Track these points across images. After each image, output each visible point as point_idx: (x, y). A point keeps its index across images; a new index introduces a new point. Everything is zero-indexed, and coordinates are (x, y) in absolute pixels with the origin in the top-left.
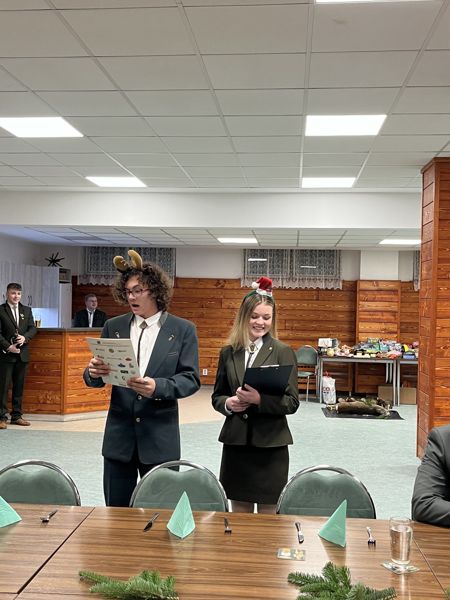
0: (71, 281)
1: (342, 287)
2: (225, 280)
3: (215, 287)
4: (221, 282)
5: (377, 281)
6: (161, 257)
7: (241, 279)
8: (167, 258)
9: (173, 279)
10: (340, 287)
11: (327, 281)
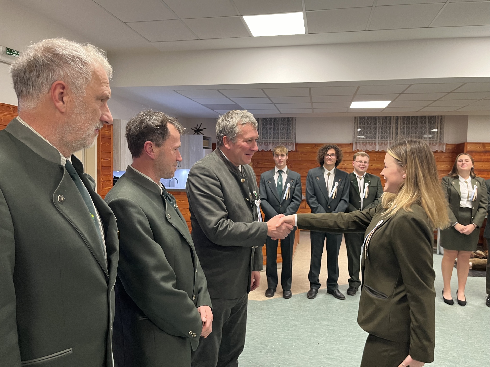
0: (211, 147)
1: (446, 150)
6: (284, 126)
7: (352, 143)
8: (289, 127)
9: (293, 144)
10: (443, 150)
11: (431, 144)
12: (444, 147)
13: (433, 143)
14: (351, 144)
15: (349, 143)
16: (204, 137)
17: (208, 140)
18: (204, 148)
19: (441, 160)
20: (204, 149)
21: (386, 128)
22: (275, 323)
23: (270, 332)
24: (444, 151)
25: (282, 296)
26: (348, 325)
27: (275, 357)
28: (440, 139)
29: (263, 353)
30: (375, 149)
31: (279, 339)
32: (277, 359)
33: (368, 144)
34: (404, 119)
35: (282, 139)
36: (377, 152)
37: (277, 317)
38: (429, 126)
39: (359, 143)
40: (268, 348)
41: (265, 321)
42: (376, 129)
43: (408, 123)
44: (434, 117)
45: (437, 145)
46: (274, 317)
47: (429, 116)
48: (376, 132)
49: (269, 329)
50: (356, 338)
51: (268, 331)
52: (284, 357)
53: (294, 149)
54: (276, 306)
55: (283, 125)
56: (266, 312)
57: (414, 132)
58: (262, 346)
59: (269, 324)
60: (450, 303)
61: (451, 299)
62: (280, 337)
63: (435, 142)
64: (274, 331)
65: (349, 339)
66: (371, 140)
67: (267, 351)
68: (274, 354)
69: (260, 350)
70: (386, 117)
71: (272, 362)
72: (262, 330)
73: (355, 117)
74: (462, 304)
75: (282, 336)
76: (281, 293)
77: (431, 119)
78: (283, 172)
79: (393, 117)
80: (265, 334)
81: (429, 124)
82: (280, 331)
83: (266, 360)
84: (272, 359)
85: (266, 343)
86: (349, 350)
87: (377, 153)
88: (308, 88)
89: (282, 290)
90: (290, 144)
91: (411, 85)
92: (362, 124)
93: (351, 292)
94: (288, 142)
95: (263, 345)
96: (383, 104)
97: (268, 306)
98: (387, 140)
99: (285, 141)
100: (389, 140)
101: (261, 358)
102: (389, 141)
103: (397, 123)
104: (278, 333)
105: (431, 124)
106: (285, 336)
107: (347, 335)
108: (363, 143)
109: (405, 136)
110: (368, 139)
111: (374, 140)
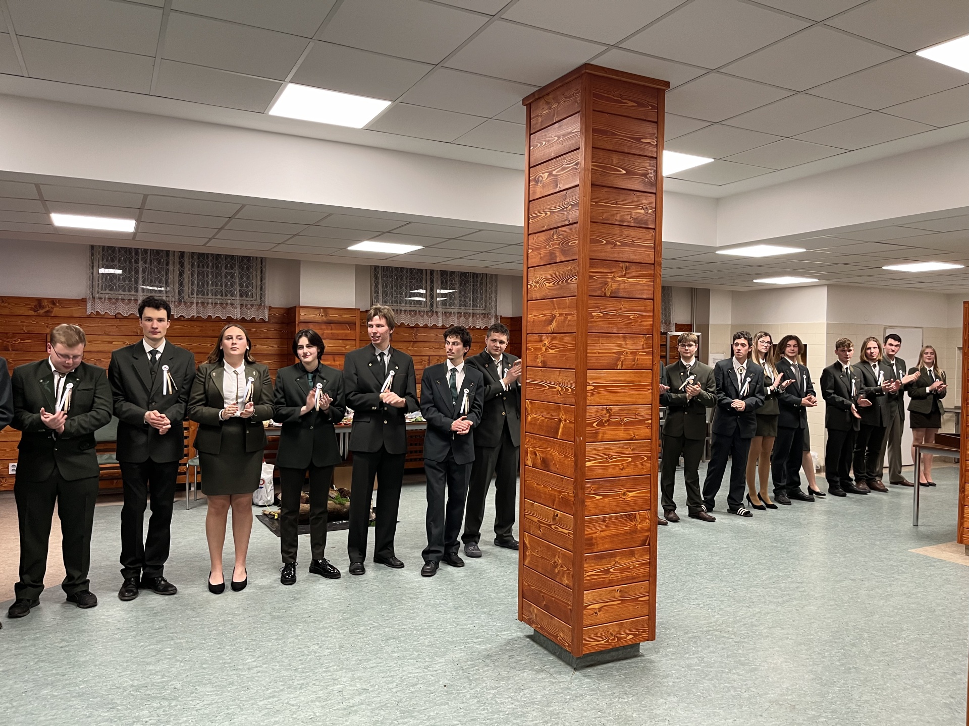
1: (269, 317)
2: (53, 302)
3: (32, 313)
4: (45, 303)
5: (325, 309)
7: (86, 299)
10: (265, 317)
12: (267, 312)
13: (246, 305)
14: (83, 301)
15: (80, 298)
19: (262, 336)
21: (159, 272)
24: (267, 320)
28: (261, 298)
33: (120, 301)
34: (192, 257)
38: (239, 273)
39: (100, 298)
42: (137, 272)
43: (200, 265)
44: (248, 258)
45: (253, 309)
48: (138, 278)
57: (212, 282)
63: (249, 303)
66: (128, 293)
73: (92, 247)
74: (238, 587)
77: (242, 260)
91: (146, 195)
92: (107, 261)
93: (17, 611)
103: (182, 265)
105: (242, 270)
108: (110, 299)
109: (196, 289)
110: (120, 292)
111: (135, 294)
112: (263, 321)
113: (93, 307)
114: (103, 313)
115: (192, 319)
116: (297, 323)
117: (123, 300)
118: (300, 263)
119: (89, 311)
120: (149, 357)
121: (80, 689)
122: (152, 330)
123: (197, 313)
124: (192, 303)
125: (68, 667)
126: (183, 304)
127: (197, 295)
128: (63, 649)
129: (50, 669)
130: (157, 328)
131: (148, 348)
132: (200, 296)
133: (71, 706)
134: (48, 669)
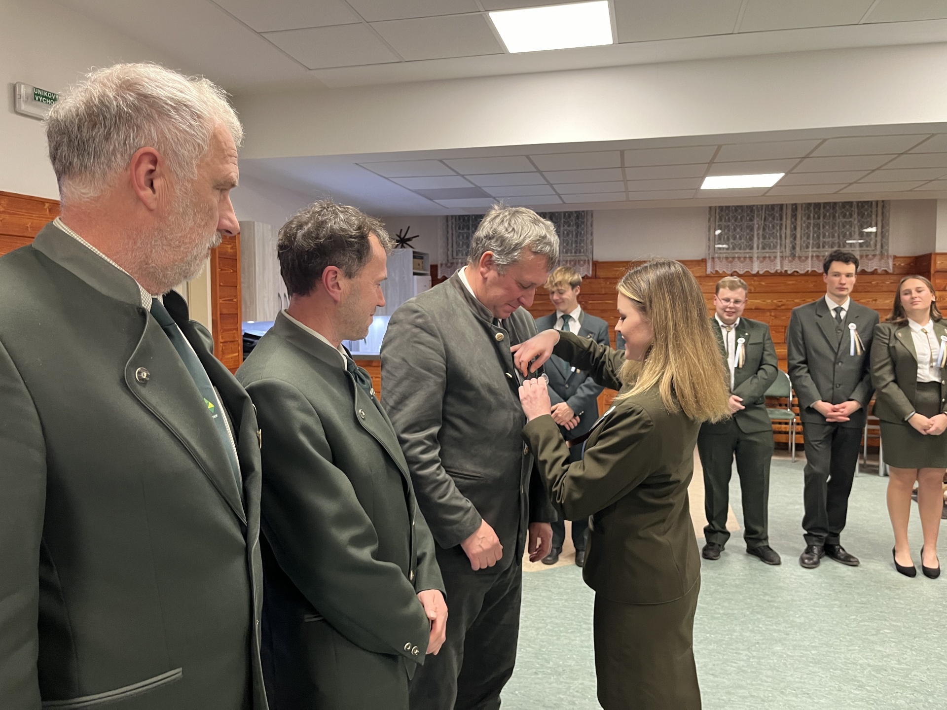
0: (429, 272)
1: (893, 268)
6: (569, 229)
7: (706, 259)
8: (579, 230)
9: (589, 263)
10: (889, 268)
11: (864, 258)
12: (891, 262)
13: (867, 256)
14: (704, 261)
15: (700, 258)
16: (414, 252)
17: (422, 258)
18: (415, 274)
19: (884, 289)
20: (416, 277)
21: (773, 227)
22: (563, 616)
23: (554, 634)
24: (891, 271)
25: (574, 562)
26: (708, 619)
27: (566, 683)
28: (882, 247)
29: (540, 676)
30: (752, 270)
31: (570, 648)
32: (569, 688)
33: (736, 260)
34: (808, 209)
35: (567, 252)
36: (754, 275)
37: (566, 604)
38: (859, 221)
39: (719, 258)
40: (549, 666)
41: (542, 612)
42: (752, 230)
43: (816, 216)
44: (869, 203)
45: (876, 260)
46: (559, 604)
47: (858, 203)
48: (753, 235)
49: (551, 628)
50: (724, 646)
51: (549, 631)
52: (582, 684)
53: (591, 272)
54: (563, 581)
55: (569, 226)
56: (543, 594)
57: (829, 234)
58: (539, 661)
59: (551, 618)
60: (909, 572)
61: (910, 565)
62: (573, 643)
63: (870, 254)
64: (561, 632)
65: (711, 647)
66: (744, 251)
67: (549, 671)
68: (563, 678)
69: (534, 670)
70: (773, 207)
71: (559, 693)
72: (538, 629)
73: (710, 208)
74: (932, 574)
75: (577, 642)
76: (571, 555)
77: (863, 207)
78: (571, 319)
79: (787, 205)
80: (544, 637)
81: (859, 217)
82: (572, 632)
83: (547, 690)
84: (559, 689)
85: (546, 656)
86: (711, 669)
87: (755, 278)
88: (619, 152)
89: (574, 550)
90: (582, 262)
91: (825, 140)
92: (725, 221)
93: (712, 554)
94: (577, 258)
95: (539, 659)
96: (768, 180)
97: (548, 583)
98: (774, 251)
99: (573, 258)
100: (778, 251)
101: (537, 686)
102: (779, 254)
103: (794, 216)
104: (568, 635)
105: (862, 217)
106: (582, 641)
107: (707, 639)
108: (727, 258)
109: (811, 242)
110: (737, 250)
111: (750, 251)
112: (886, 272)
113: (713, 267)
114: (721, 272)
115: (807, 274)
116: (932, 272)
117: (739, 258)
118: (936, 204)
119: (709, 270)
120: (833, 314)
121: (813, 654)
122: (840, 286)
123: (812, 267)
124: (807, 258)
125: (787, 626)
126: (797, 259)
127: (812, 248)
128: (772, 604)
129: (770, 623)
130: (845, 284)
131: (831, 304)
132: (815, 249)
133: (814, 672)
134: (767, 623)
